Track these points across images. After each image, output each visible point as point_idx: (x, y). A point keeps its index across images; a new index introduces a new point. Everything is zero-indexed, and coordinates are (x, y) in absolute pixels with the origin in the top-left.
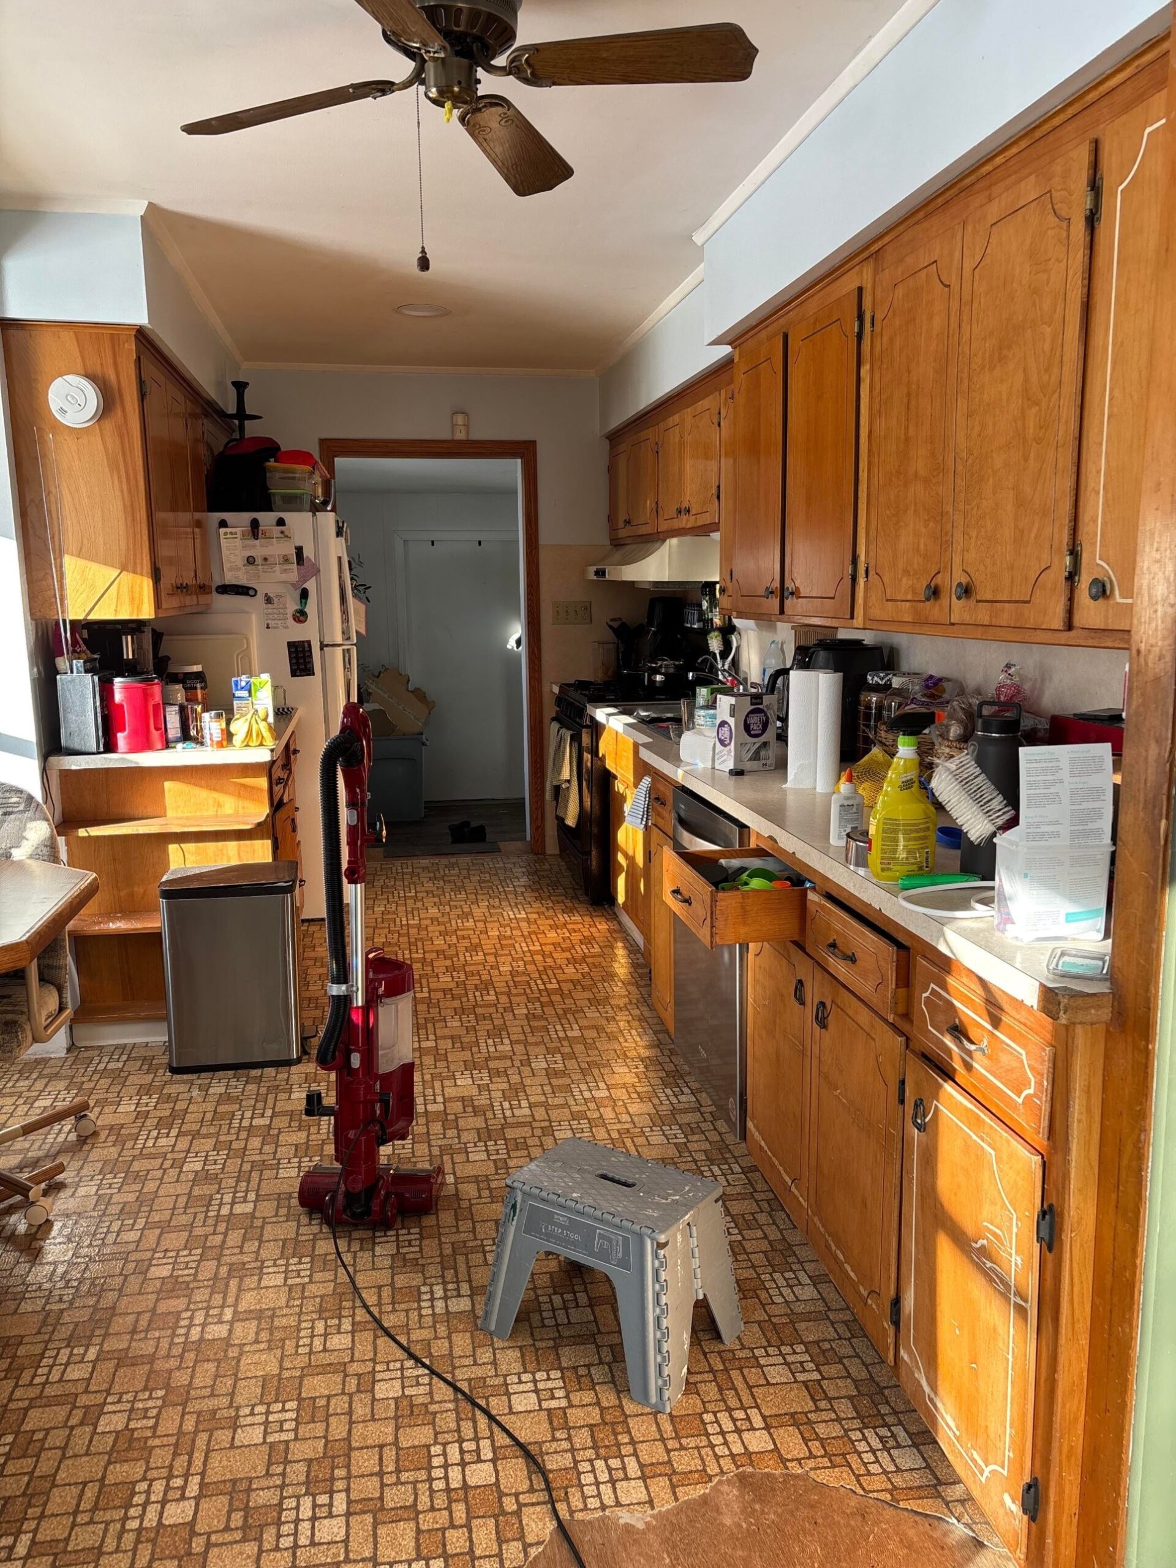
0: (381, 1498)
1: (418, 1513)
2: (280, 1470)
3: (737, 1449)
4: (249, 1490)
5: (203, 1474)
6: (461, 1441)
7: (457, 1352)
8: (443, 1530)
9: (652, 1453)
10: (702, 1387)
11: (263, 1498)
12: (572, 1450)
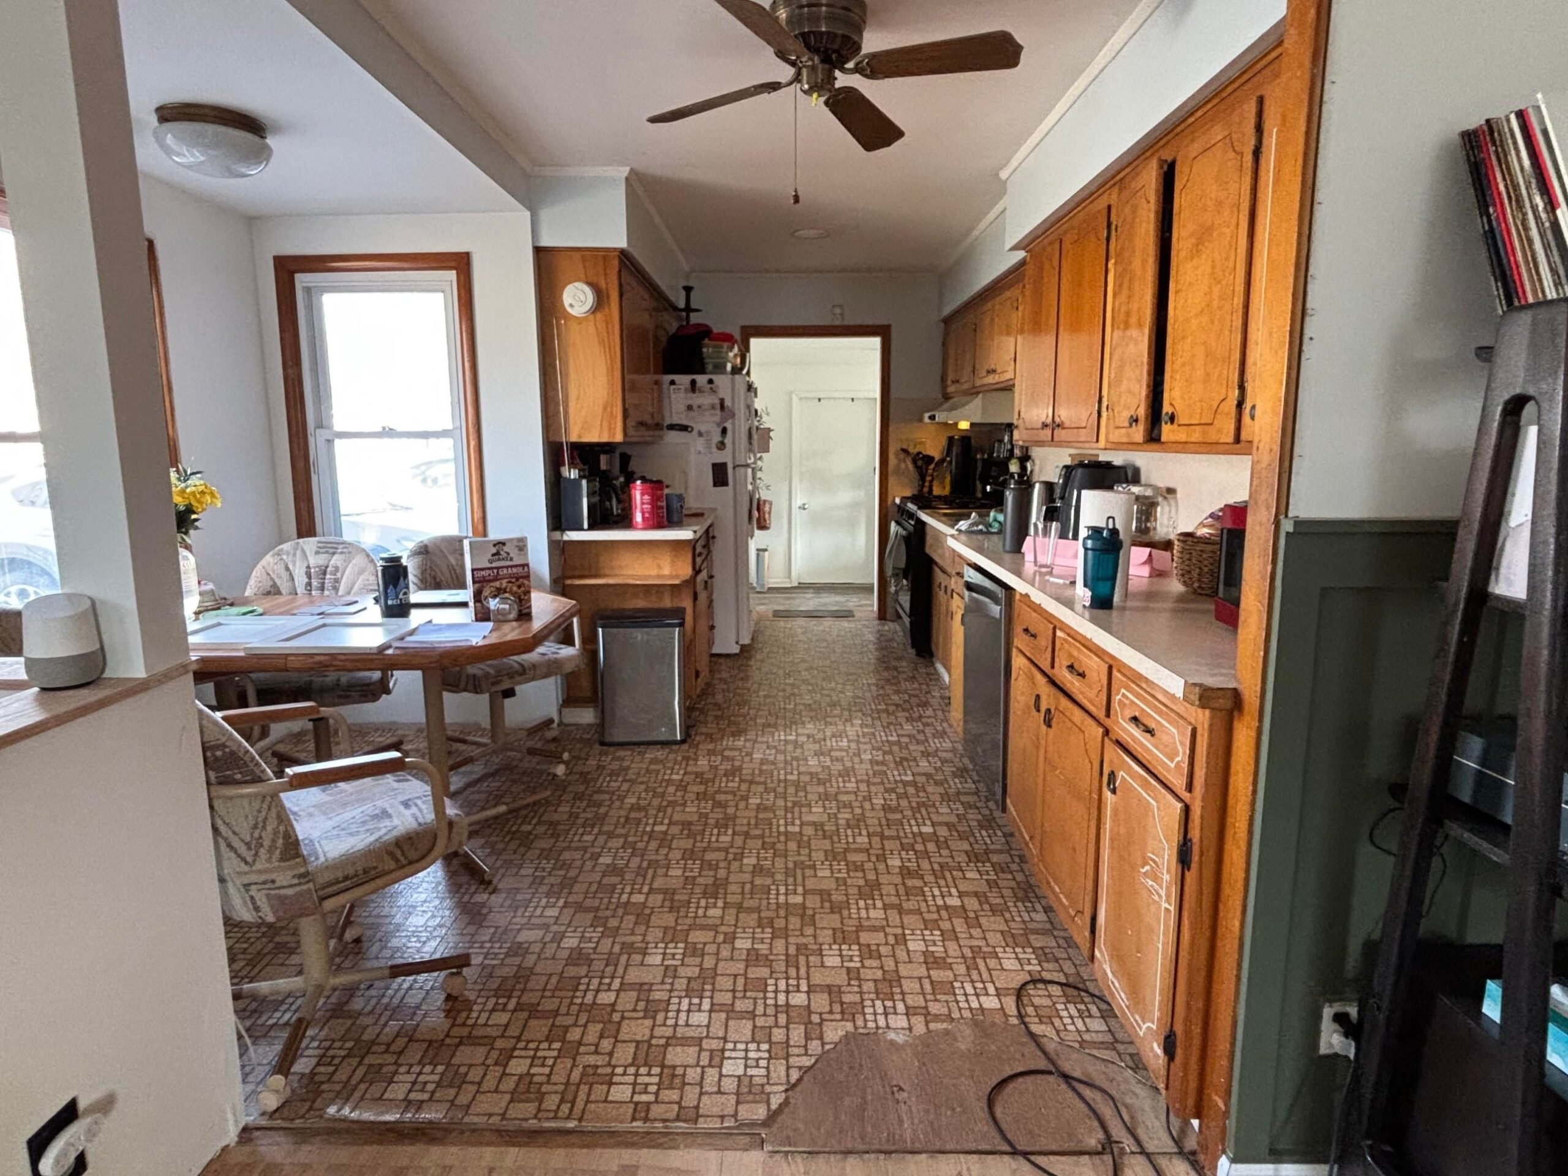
0: (733, 1004)
1: (755, 1016)
2: (670, 981)
3: (975, 1005)
4: (650, 990)
5: (622, 978)
6: (787, 978)
7: (791, 927)
8: (770, 1028)
9: (917, 1001)
10: (955, 966)
11: (656, 995)
12: (861, 993)
